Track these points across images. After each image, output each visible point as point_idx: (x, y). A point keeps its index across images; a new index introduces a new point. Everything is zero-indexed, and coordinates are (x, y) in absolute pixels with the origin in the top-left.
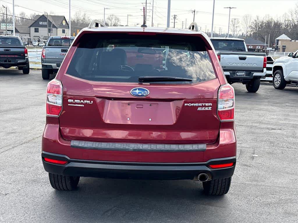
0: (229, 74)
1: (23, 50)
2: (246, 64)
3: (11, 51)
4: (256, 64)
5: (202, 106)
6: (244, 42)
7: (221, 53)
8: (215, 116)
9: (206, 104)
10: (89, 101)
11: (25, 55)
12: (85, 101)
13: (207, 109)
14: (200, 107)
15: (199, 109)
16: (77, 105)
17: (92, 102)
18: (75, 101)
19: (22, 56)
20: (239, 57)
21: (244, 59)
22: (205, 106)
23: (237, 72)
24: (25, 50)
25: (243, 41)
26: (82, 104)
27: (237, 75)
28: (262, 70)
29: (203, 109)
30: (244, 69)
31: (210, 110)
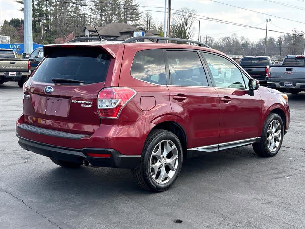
1: (264, 70)
3: (253, 70)
5: (84, 104)
8: (95, 113)
9: (87, 102)
11: (265, 74)
13: (88, 106)
14: (83, 104)
15: (82, 105)
17: (30, 96)
19: (263, 75)
22: (86, 104)
24: (266, 70)
29: (85, 106)
31: (90, 107)
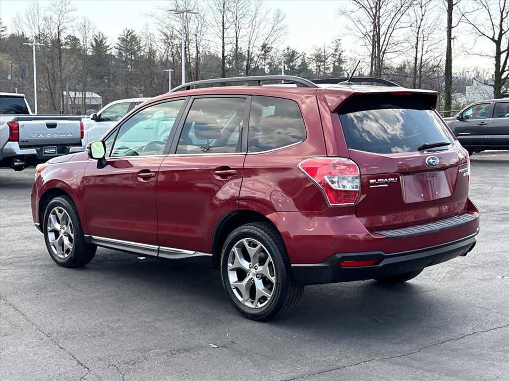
0: (36, 152)
2: (57, 134)
4: (71, 134)
6: (25, 99)
7: (18, 118)
10: (393, 179)
12: (389, 179)
16: (380, 186)
17: (396, 179)
18: (378, 180)
20: (47, 124)
21: (53, 126)
23: (45, 148)
25: (22, 98)
26: (386, 183)
27: (45, 153)
28: (78, 142)
30: (55, 143)
